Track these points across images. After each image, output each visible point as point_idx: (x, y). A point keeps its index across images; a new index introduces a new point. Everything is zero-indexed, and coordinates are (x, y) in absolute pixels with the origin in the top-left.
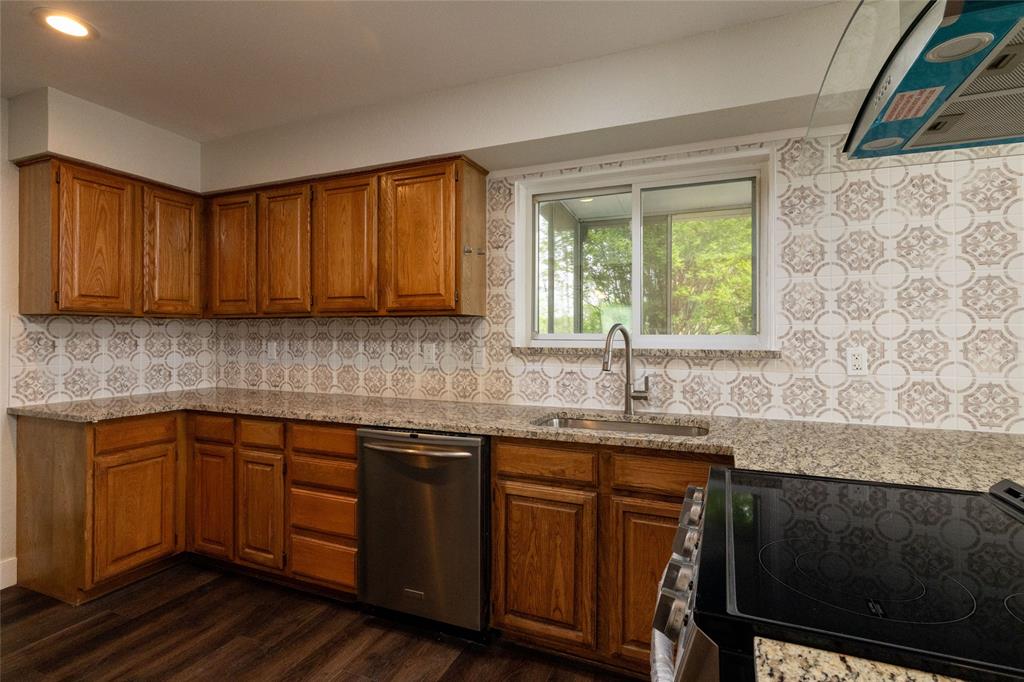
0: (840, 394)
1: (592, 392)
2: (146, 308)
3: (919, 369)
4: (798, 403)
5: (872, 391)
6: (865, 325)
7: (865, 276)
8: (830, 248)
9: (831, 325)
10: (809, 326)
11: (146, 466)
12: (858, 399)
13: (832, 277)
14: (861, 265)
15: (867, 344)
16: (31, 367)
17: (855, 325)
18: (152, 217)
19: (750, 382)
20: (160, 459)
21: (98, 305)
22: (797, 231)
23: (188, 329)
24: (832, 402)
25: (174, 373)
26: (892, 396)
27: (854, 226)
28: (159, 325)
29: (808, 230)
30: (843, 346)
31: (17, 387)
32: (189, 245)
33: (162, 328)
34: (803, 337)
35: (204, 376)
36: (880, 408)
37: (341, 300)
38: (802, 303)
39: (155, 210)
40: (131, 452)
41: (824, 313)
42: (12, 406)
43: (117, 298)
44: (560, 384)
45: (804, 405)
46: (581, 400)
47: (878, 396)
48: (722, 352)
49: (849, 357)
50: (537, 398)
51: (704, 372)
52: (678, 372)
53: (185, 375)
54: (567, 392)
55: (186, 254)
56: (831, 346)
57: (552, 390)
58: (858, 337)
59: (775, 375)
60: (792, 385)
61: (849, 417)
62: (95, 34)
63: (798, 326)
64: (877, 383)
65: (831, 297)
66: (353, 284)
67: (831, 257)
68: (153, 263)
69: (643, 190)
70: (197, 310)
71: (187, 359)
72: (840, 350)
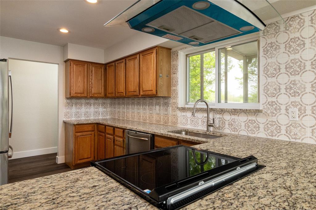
0: (287, 128)
1: (200, 124)
4: (270, 131)
5: (300, 127)
6: (297, 99)
7: (297, 78)
8: (283, 67)
9: (283, 99)
10: (274, 99)
11: (87, 137)
12: (294, 130)
13: (283, 79)
14: (296, 73)
15: (298, 107)
16: (68, 111)
17: (293, 99)
18: (92, 71)
19: (252, 122)
20: (90, 136)
21: (79, 95)
22: (270, 60)
24: (283, 132)
26: (309, 130)
27: (292, 57)
28: (96, 100)
29: (274, 60)
30: (288, 108)
31: (65, 115)
32: (101, 78)
33: (97, 101)
34: (272, 104)
35: (108, 115)
36: (304, 135)
37: (131, 92)
38: (271, 90)
39: (92, 69)
40: (83, 133)
41: (280, 94)
42: (64, 120)
43: (84, 93)
44: (191, 120)
45: (272, 132)
46: (197, 126)
47: (303, 130)
48: (240, 109)
49: (290, 112)
50: (185, 125)
51: (236, 117)
52: (227, 117)
53: (103, 114)
54: (193, 123)
55: (100, 81)
56: (283, 107)
57: (189, 122)
58: (294, 104)
59: (261, 119)
60: (268, 124)
61: (291, 138)
62: (69, 32)
63: (270, 99)
64: (302, 124)
65: (283, 87)
66: (134, 88)
67: (283, 70)
68: (92, 84)
70: (103, 96)
71: (104, 110)
72: (287, 110)
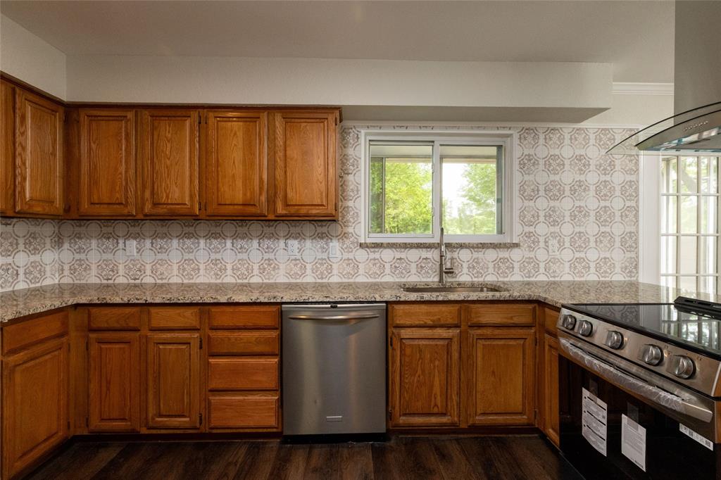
0: (545, 265)
1: (414, 270)
2: (18, 208)
3: (578, 251)
4: (526, 271)
5: (559, 263)
6: (556, 229)
7: (556, 204)
8: (542, 188)
9: (542, 229)
10: (532, 229)
11: (46, 361)
12: (554, 267)
13: (542, 203)
14: (555, 198)
15: (558, 239)
17: (552, 229)
18: (23, 118)
19: (503, 260)
20: (56, 353)
22: (527, 177)
23: (33, 229)
24: (542, 270)
25: (21, 271)
26: (567, 265)
27: (552, 177)
29: (531, 178)
30: (547, 240)
34: (529, 235)
36: (562, 271)
38: (528, 217)
39: (26, 112)
41: (538, 223)
44: (393, 266)
45: (529, 272)
46: (407, 276)
47: (562, 265)
48: (491, 244)
49: (550, 246)
50: (377, 276)
51: (479, 255)
53: (31, 273)
54: (397, 271)
55: (52, 157)
56: (542, 240)
57: (388, 270)
58: (554, 235)
59: (516, 254)
60: (524, 262)
61: (550, 277)
63: (527, 229)
64: (561, 259)
65: (542, 214)
67: (542, 193)
68: (24, 164)
69: (441, 145)
70: (61, 212)
71: (33, 258)
72: (546, 242)
